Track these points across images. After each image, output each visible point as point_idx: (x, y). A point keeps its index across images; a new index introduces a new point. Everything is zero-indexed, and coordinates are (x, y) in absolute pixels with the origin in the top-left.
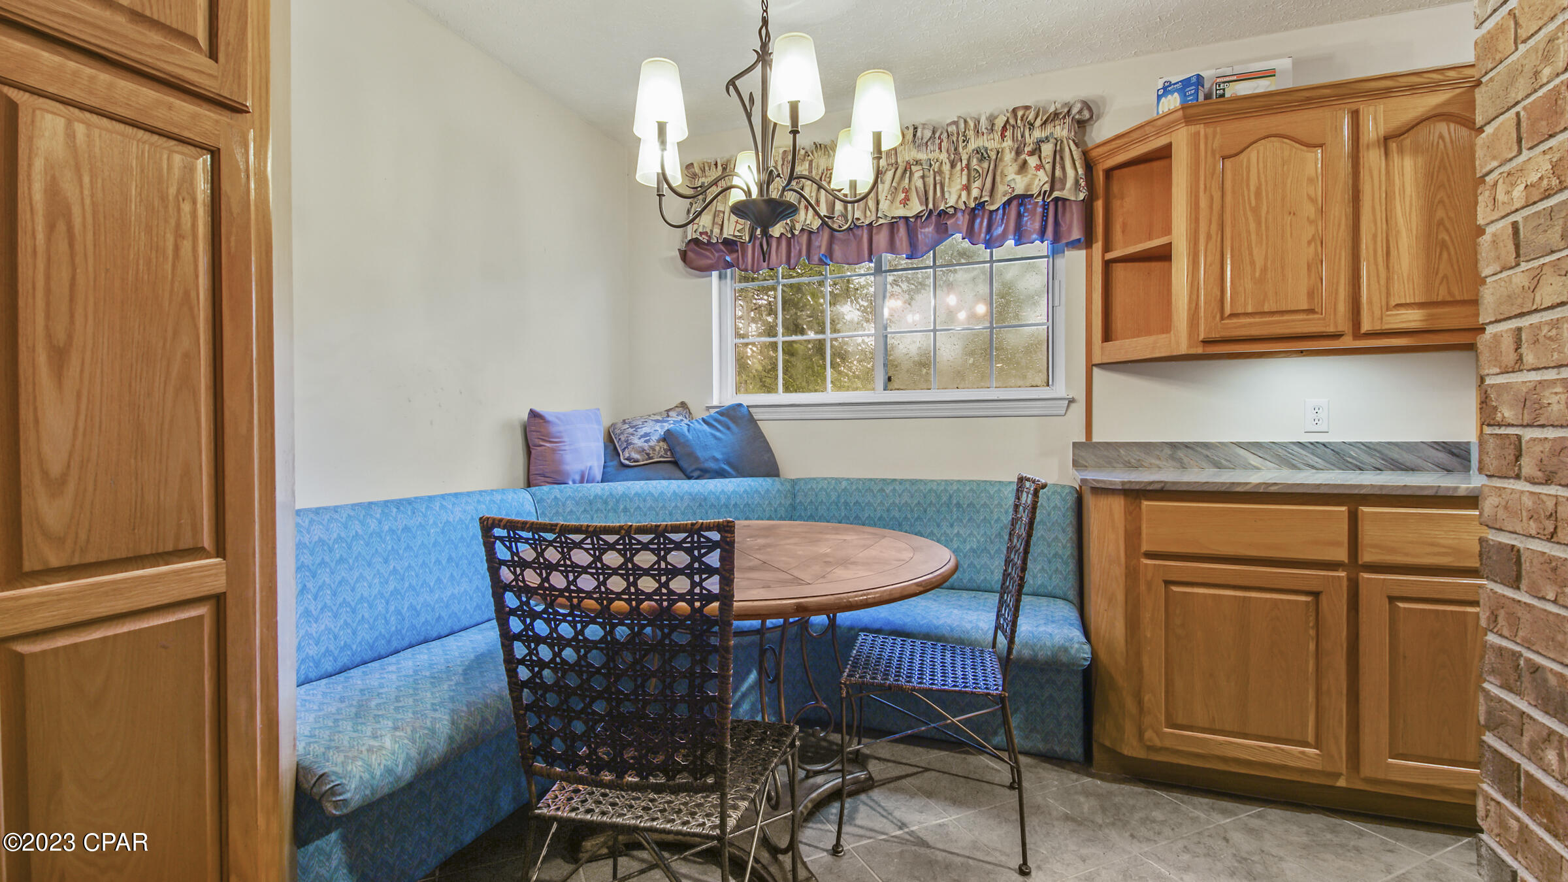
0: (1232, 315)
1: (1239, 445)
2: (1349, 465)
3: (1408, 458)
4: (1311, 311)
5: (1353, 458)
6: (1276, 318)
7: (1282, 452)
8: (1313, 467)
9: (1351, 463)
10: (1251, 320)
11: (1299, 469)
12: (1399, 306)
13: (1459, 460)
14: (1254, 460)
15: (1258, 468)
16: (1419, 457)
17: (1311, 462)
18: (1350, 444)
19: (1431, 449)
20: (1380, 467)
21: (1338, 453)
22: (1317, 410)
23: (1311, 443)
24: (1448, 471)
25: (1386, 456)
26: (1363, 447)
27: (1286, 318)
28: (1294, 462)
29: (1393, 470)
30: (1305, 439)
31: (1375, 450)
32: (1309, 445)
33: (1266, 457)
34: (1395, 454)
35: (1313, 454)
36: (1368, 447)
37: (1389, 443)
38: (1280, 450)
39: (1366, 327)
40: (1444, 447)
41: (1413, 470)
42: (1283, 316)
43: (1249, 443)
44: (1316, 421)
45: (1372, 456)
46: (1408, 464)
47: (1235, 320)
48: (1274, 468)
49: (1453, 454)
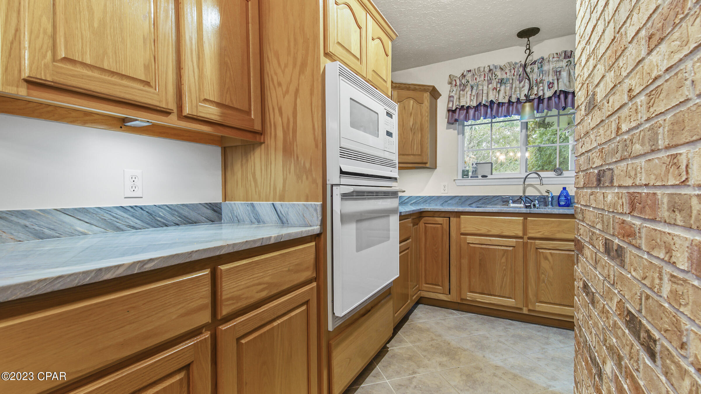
0: (66, 60)
1: (64, 211)
2: (159, 223)
3: (193, 215)
4: (147, 84)
5: (162, 217)
6: (115, 79)
7: (107, 217)
8: (134, 228)
9: (160, 221)
10: (90, 73)
11: (123, 230)
12: (206, 100)
13: (217, 214)
14: (80, 227)
15: (85, 234)
16: (199, 214)
17: (132, 224)
18: (159, 207)
19: (204, 208)
20: (177, 222)
21: (151, 214)
22: (134, 178)
23: (132, 207)
24: (212, 221)
25: (181, 214)
26: (167, 209)
27: (125, 82)
28: (118, 225)
29: (185, 224)
30: (127, 203)
31: (175, 210)
32: (130, 209)
33: (92, 222)
34: (185, 212)
35: (133, 216)
36: (170, 208)
37: (183, 205)
38: (105, 215)
39: (187, 111)
40: (210, 207)
41: (196, 223)
42: (122, 79)
43: (75, 209)
44: (134, 188)
45: (173, 215)
46: (193, 219)
47: (69, 66)
48: (101, 232)
49: (214, 211)
